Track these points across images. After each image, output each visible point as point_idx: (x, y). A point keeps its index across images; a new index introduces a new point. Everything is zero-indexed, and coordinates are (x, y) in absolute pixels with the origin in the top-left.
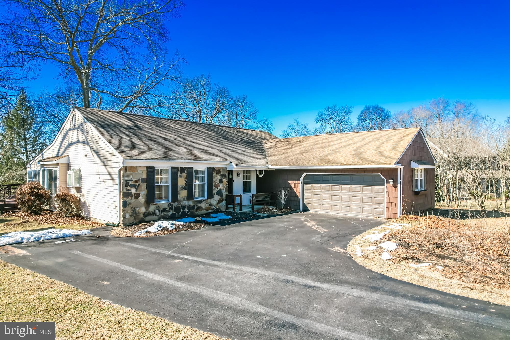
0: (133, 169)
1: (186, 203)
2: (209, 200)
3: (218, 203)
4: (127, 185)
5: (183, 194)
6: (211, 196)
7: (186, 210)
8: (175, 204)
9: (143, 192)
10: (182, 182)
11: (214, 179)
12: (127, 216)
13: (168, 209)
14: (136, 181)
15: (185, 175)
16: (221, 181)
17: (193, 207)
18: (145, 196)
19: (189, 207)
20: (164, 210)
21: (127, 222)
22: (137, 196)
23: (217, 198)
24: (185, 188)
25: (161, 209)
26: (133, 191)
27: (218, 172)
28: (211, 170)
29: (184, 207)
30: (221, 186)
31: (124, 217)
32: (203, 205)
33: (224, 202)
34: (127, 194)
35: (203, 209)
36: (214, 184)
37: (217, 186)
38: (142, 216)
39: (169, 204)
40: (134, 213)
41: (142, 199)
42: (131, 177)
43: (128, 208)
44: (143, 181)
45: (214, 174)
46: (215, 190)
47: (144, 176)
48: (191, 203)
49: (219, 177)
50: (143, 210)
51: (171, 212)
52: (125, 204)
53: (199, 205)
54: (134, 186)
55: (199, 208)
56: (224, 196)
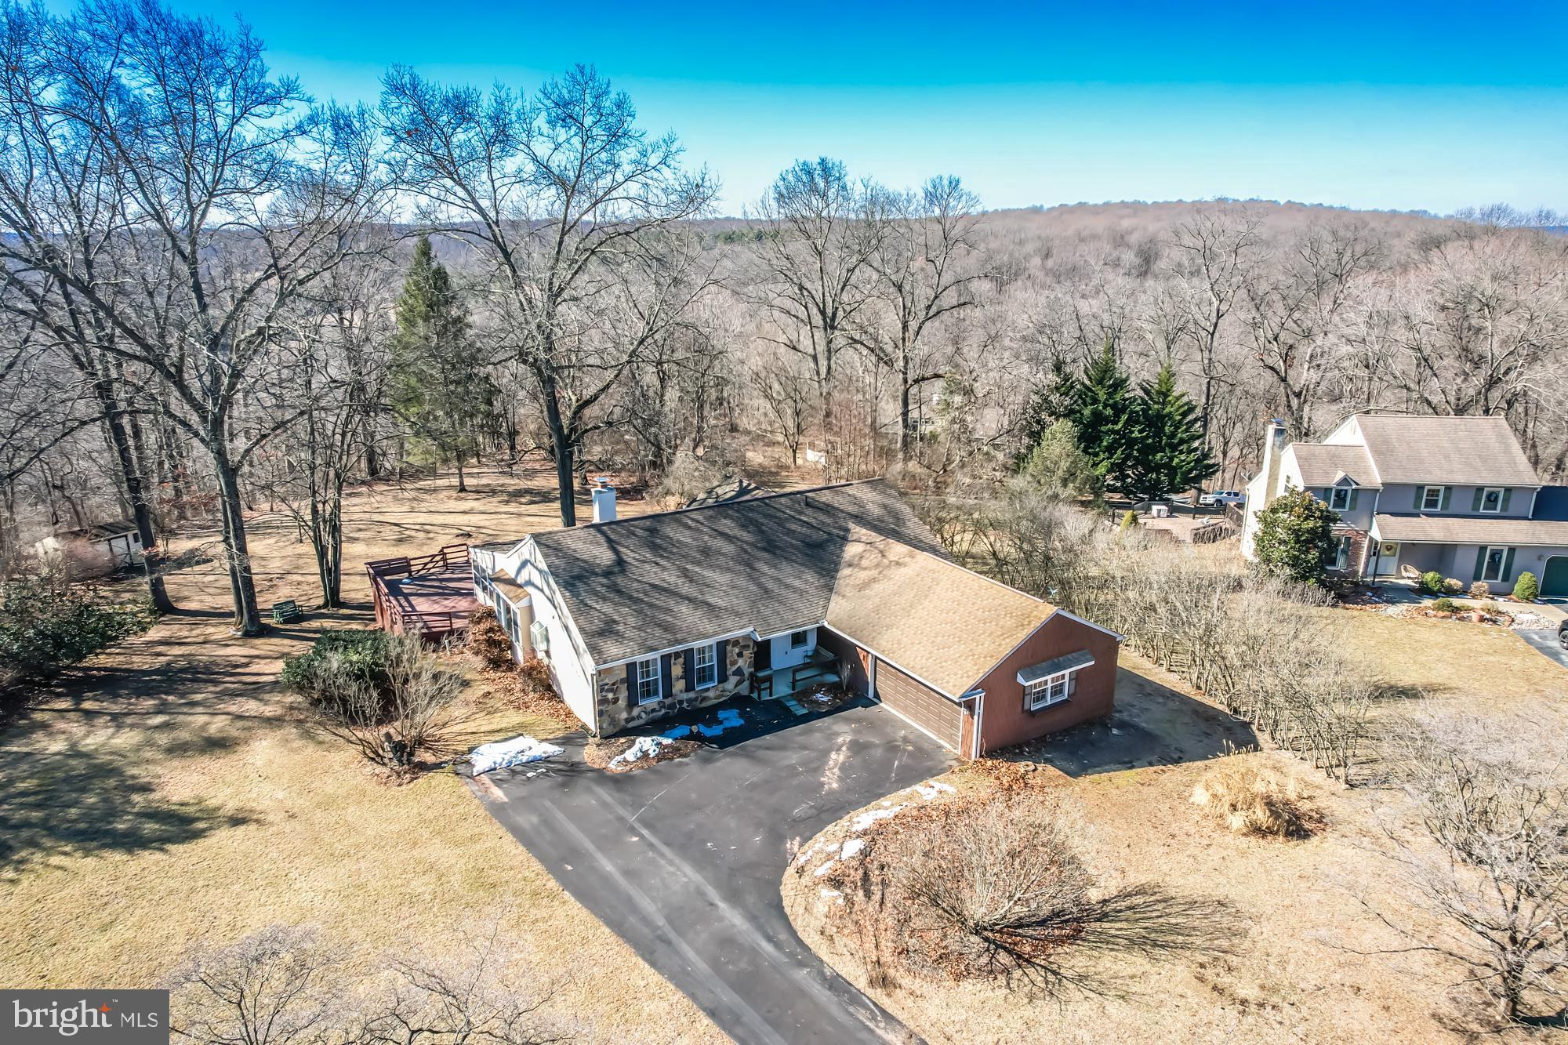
0: (608, 671)
1: (685, 696)
2: (721, 686)
3: (736, 686)
4: (602, 690)
5: (679, 686)
6: (723, 679)
7: (685, 705)
8: (668, 701)
9: (623, 695)
10: (677, 670)
11: (729, 655)
12: (605, 726)
13: (657, 708)
14: (614, 684)
15: (681, 660)
16: (740, 655)
17: (696, 699)
18: (626, 700)
19: (689, 701)
20: (653, 710)
21: (605, 733)
22: (616, 700)
23: (733, 680)
24: (681, 678)
25: (649, 710)
26: (610, 696)
27: (736, 643)
28: (722, 646)
29: (681, 702)
30: (740, 663)
31: (601, 728)
32: (711, 694)
33: (746, 683)
34: (603, 701)
35: (710, 699)
36: (728, 661)
37: (734, 663)
38: (623, 723)
39: (659, 703)
40: (613, 721)
41: (622, 703)
42: (607, 681)
43: (605, 717)
44: (622, 681)
45: (729, 648)
46: (731, 669)
47: (624, 675)
48: (692, 695)
49: (737, 650)
50: (624, 715)
51: (663, 711)
52: (601, 713)
53: (706, 694)
54: (611, 690)
55: (704, 699)
56: (746, 675)
